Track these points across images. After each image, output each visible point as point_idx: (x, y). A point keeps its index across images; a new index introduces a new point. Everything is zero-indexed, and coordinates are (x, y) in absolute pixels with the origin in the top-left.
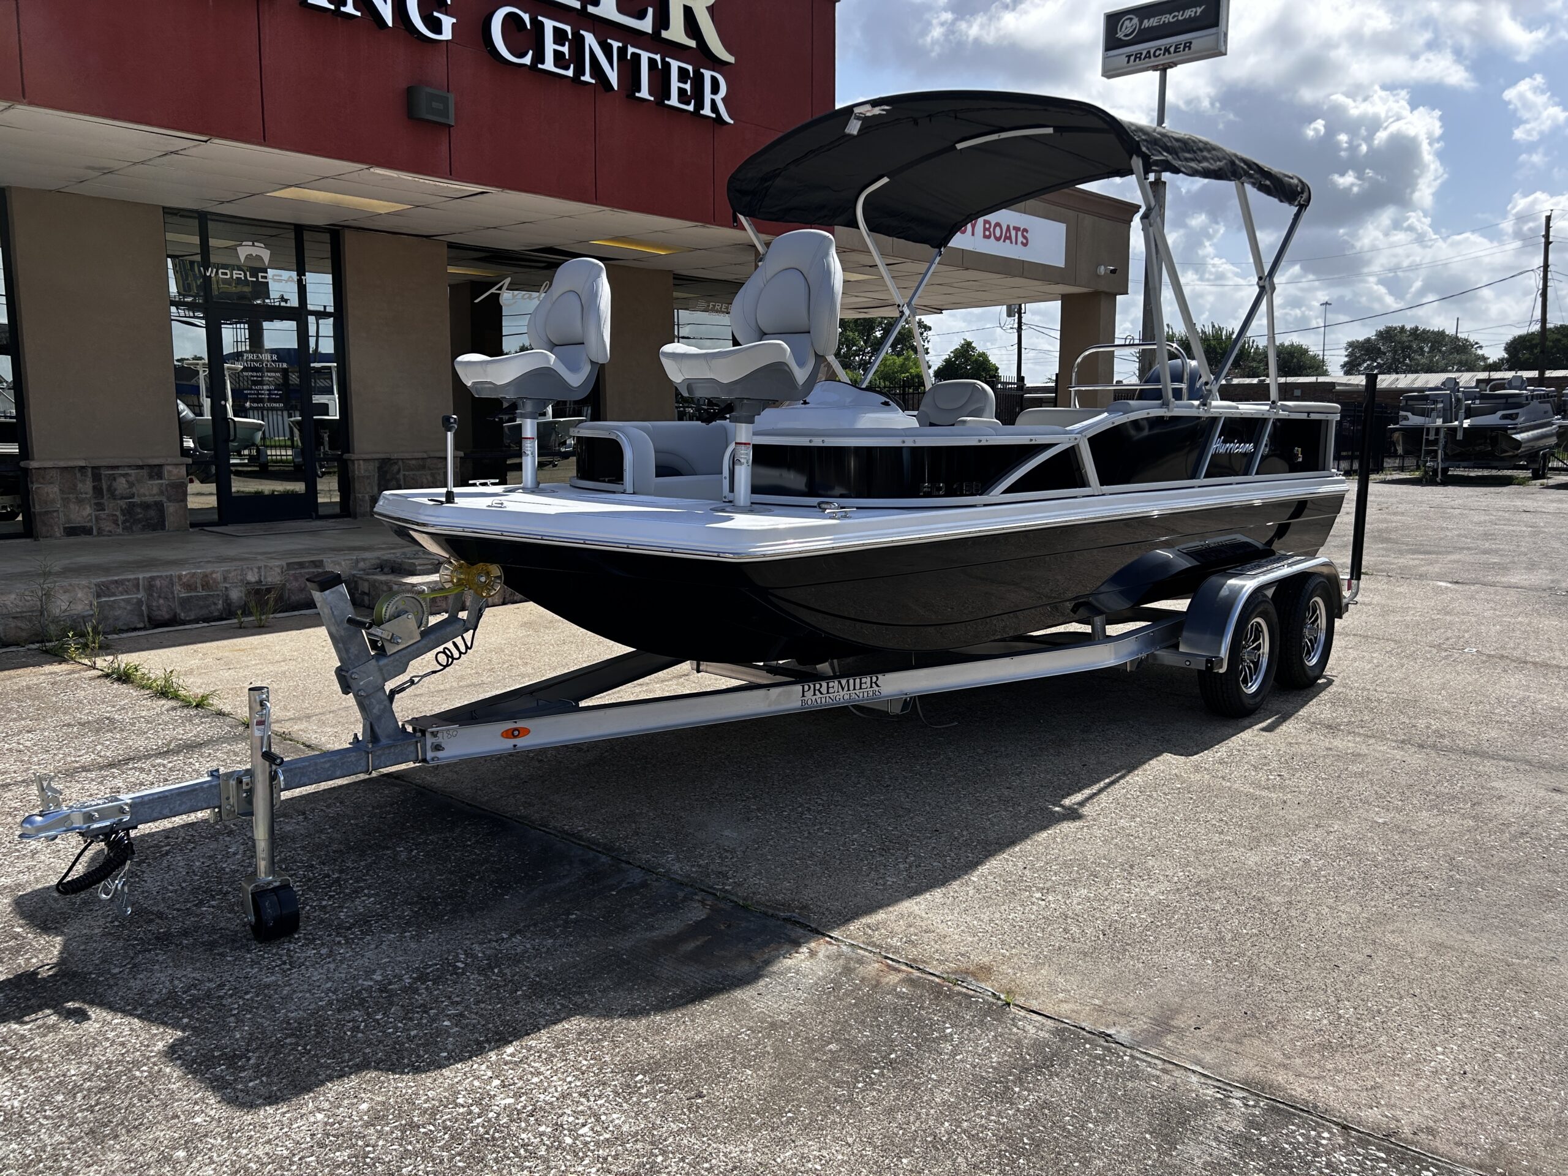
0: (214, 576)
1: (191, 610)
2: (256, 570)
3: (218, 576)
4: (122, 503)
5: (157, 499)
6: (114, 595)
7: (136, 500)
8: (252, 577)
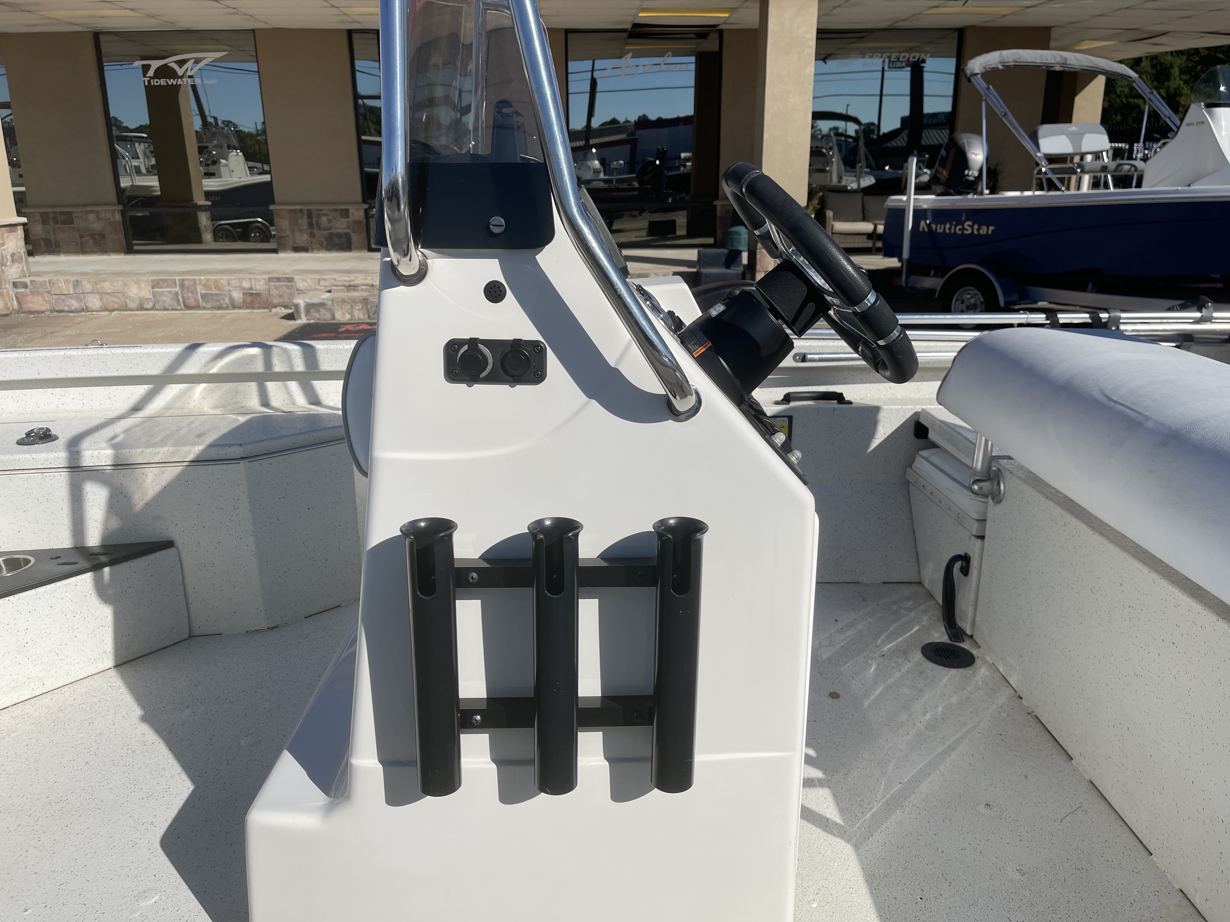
0: (221, 281)
1: (208, 302)
2: (248, 280)
3: (224, 282)
4: (325, 233)
5: (346, 231)
6: (161, 288)
7: (333, 231)
8: (246, 285)
